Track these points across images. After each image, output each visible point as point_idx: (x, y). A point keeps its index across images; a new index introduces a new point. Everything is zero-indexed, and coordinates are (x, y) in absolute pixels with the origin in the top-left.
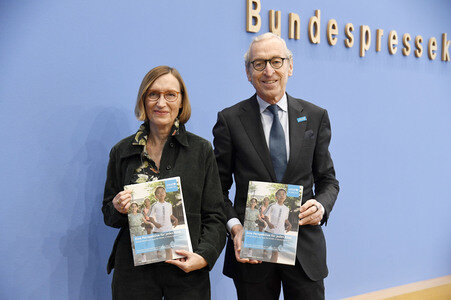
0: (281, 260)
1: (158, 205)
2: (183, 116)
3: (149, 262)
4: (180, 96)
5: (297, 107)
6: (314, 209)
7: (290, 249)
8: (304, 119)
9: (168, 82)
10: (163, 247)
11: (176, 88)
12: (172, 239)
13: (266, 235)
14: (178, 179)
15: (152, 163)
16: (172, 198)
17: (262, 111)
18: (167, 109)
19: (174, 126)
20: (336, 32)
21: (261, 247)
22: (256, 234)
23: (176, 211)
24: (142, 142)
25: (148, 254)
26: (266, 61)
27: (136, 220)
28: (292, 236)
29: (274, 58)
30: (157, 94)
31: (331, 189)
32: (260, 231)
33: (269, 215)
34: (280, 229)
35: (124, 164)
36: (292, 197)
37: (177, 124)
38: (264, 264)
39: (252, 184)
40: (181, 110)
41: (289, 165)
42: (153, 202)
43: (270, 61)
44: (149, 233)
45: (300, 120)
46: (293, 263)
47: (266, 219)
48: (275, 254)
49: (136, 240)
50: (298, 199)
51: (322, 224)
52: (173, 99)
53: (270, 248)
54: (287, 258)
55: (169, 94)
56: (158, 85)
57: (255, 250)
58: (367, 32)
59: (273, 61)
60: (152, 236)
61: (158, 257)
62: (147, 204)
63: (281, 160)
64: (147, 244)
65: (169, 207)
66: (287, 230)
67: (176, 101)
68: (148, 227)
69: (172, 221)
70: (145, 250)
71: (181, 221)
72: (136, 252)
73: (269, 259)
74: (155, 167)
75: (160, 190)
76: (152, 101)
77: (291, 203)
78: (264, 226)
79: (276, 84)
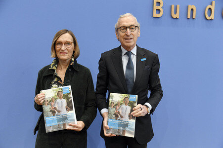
0: (127, 135)
1: (59, 100)
3: (54, 130)
7: (131, 129)
8: (145, 59)
9: (66, 37)
10: (61, 123)
12: (67, 118)
13: (119, 121)
15: (59, 79)
16: (66, 97)
17: (123, 54)
18: (66, 51)
21: (117, 127)
22: (114, 121)
23: (69, 104)
24: (54, 68)
25: (53, 126)
26: (127, 27)
27: (47, 108)
28: (133, 122)
29: (131, 26)
30: (61, 43)
32: (116, 119)
34: (126, 119)
36: (132, 101)
37: (73, 59)
39: (111, 94)
40: (74, 52)
43: (129, 27)
44: (54, 115)
45: (142, 60)
46: (133, 137)
47: (119, 113)
48: (124, 131)
49: (47, 119)
50: (135, 102)
53: (122, 128)
54: (130, 134)
55: (67, 43)
56: (61, 39)
57: (114, 129)
60: (56, 117)
62: (53, 100)
64: (53, 121)
65: (64, 101)
66: (130, 119)
68: (53, 112)
69: (67, 109)
70: (52, 124)
71: (71, 109)
72: (47, 125)
73: (121, 134)
74: (61, 81)
75: (60, 92)
76: (58, 47)
78: (118, 117)
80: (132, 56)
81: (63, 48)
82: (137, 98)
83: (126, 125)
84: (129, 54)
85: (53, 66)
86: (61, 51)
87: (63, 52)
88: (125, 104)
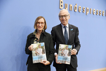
0: (66, 63)
1: (39, 49)
2: (45, 28)
4: (44, 23)
5: (71, 27)
6: (75, 51)
7: (69, 60)
8: (72, 29)
9: (42, 20)
10: (40, 59)
11: (44, 22)
12: (42, 57)
13: (63, 57)
14: (44, 43)
16: (42, 47)
17: (62, 27)
18: (41, 27)
19: (43, 30)
20: (81, 9)
21: (62, 60)
22: (61, 57)
23: (43, 51)
24: (35, 34)
25: (36, 61)
26: (63, 16)
28: (70, 57)
29: (65, 15)
30: (39, 23)
31: (79, 46)
33: (64, 52)
34: (66, 56)
35: (31, 39)
36: (69, 48)
37: (44, 30)
38: (63, 64)
39: (60, 45)
40: (44, 27)
41: (69, 40)
42: (38, 48)
43: (64, 16)
45: (71, 30)
46: (70, 64)
47: (63, 53)
48: (65, 61)
50: (71, 49)
51: (76, 54)
52: (43, 24)
53: (64, 60)
54: (68, 62)
55: (42, 23)
56: (39, 21)
57: (60, 60)
58: (88, 9)
59: (65, 16)
60: (37, 56)
61: (39, 61)
63: (67, 39)
64: (36, 58)
66: (68, 56)
67: (44, 25)
69: (42, 53)
70: (35, 60)
71: (44, 53)
73: (64, 63)
74: (38, 40)
75: (40, 45)
76: (38, 25)
77: (69, 49)
78: (63, 55)
79: (65, 21)
80: (67, 28)
81: (40, 25)
82: (72, 47)
83: (66, 59)
84: (65, 27)
85: (34, 33)
86: (39, 26)
87: (40, 27)
88: (66, 49)
